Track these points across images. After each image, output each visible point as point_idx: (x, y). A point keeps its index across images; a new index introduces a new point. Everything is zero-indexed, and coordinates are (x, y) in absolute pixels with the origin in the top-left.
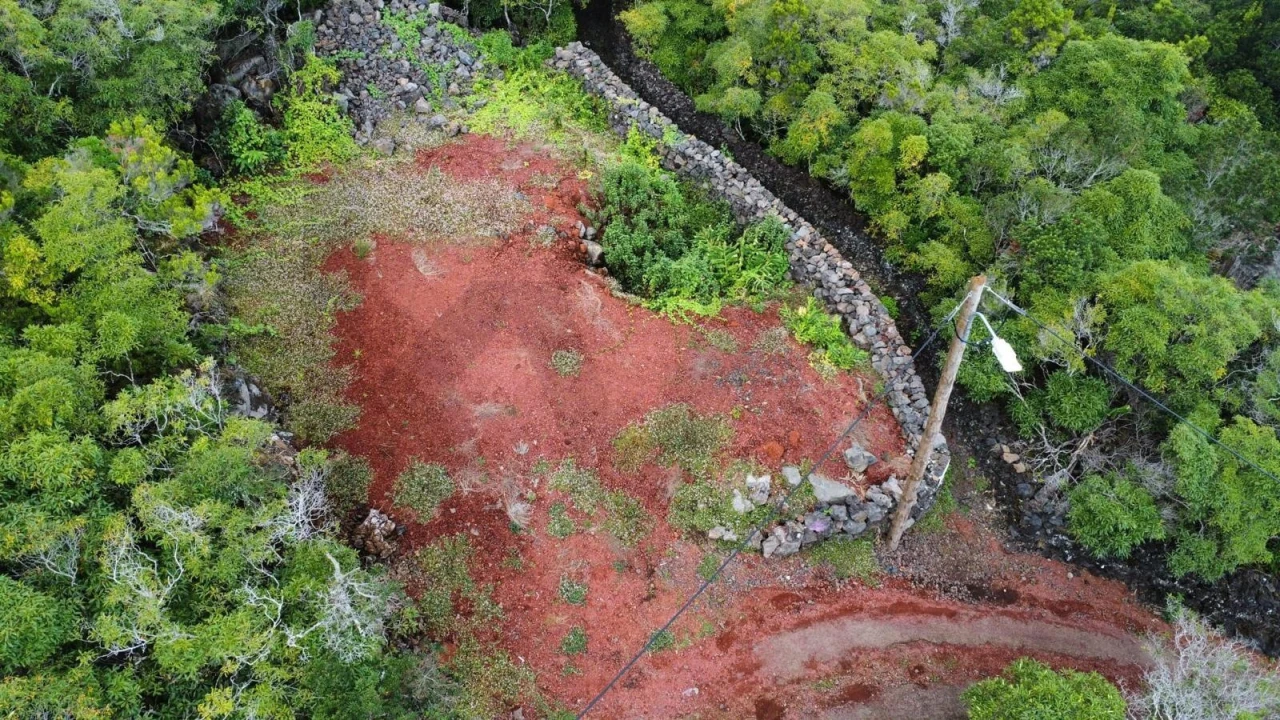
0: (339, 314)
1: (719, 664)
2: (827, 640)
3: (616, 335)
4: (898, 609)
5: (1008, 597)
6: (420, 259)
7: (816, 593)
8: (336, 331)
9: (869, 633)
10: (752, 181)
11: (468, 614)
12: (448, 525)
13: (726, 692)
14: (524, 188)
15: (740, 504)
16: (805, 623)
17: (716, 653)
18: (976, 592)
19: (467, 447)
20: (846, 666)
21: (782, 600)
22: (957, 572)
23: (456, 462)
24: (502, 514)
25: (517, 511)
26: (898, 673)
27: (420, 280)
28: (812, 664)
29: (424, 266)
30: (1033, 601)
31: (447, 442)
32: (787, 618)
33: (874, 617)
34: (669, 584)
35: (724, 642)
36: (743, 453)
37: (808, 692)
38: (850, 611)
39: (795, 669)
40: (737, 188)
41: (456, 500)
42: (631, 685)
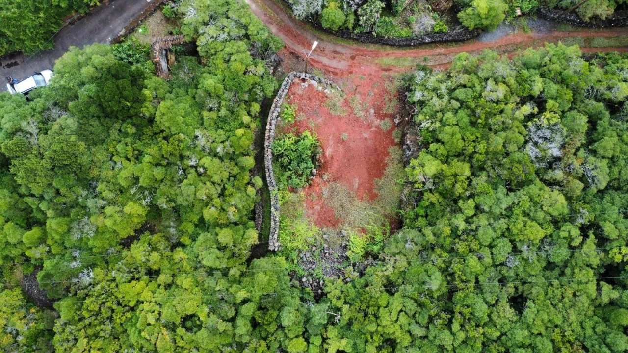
0: (380, 179)
1: (354, 69)
2: (334, 64)
3: (331, 137)
4: (317, 62)
5: (292, 54)
6: (356, 186)
7: (329, 71)
8: (383, 173)
9: (325, 61)
10: (266, 165)
11: (390, 99)
12: (385, 115)
13: (357, 64)
14: (320, 196)
15: (333, 91)
16: (335, 68)
17: (354, 71)
18: (298, 57)
19: (374, 129)
20: (334, 58)
21: (335, 74)
22: (299, 62)
23: (377, 127)
24: (375, 113)
25: (372, 111)
26: (326, 52)
27: (359, 180)
28: (340, 61)
29: (356, 183)
30: (288, 50)
31: (377, 132)
32: (337, 71)
33: (322, 63)
34: (354, 86)
35: (351, 72)
36: (326, 97)
37: (344, 57)
38: (325, 66)
39: (343, 62)
40: (271, 167)
41: (381, 119)
42: (371, 74)
